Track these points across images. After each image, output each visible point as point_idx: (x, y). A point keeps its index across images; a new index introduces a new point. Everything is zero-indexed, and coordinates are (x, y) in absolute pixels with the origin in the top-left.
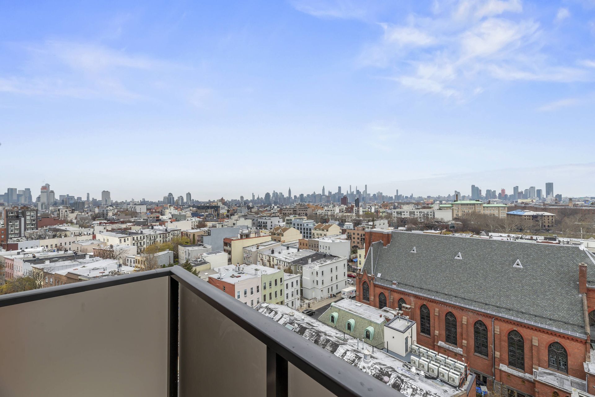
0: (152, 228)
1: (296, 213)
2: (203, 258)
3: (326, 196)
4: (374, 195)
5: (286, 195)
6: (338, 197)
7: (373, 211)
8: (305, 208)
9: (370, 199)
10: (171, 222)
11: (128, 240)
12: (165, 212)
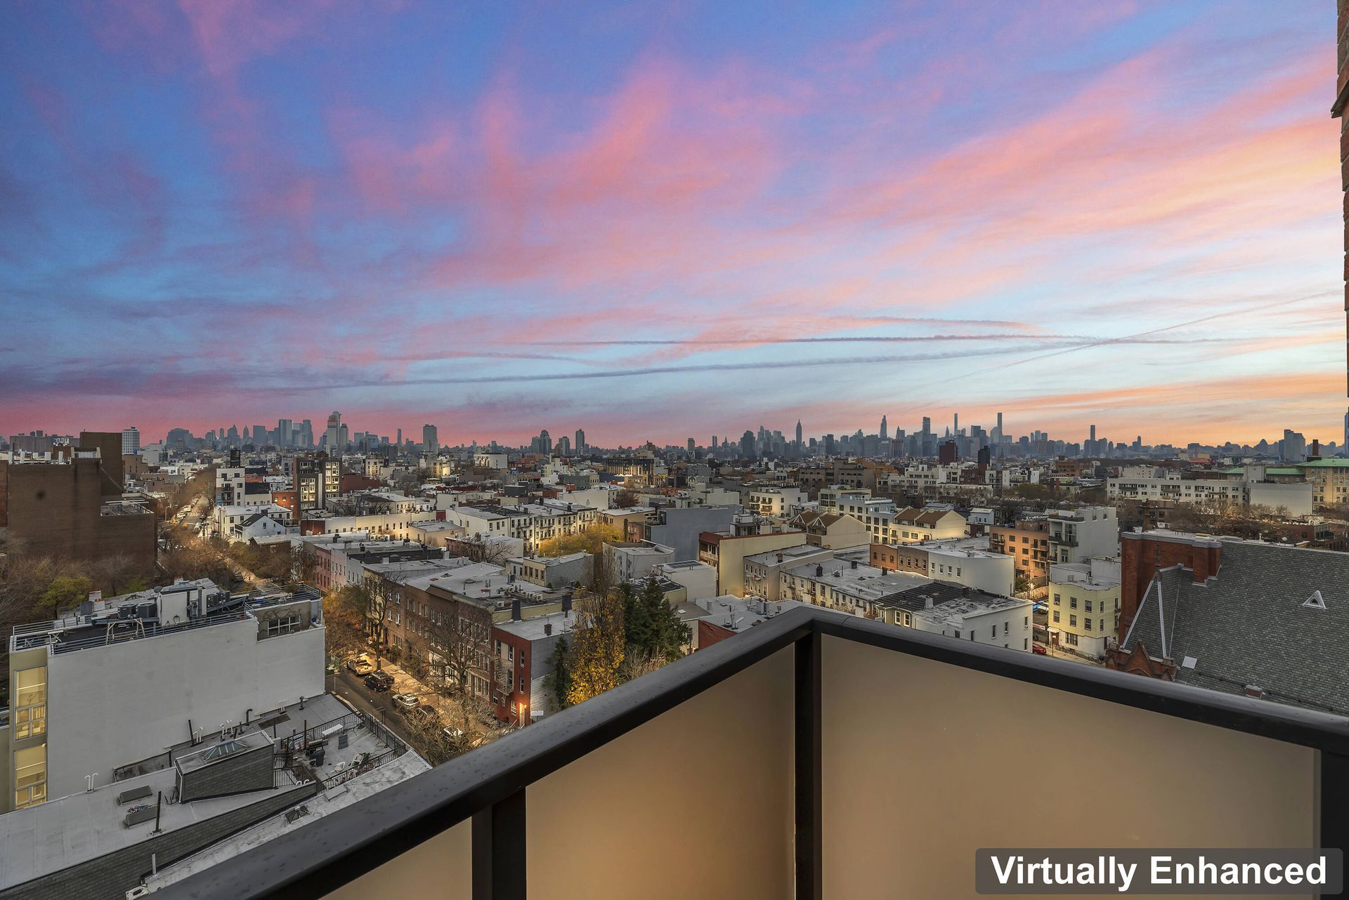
0: (541, 503)
1: (833, 480)
2: (665, 574)
3: (889, 439)
4: (1024, 439)
5: (790, 437)
6: (923, 443)
7: (1035, 479)
8: (855, 469)
9: (1014, 449)
10: (570, 492)
11: (503, 525)
12: (545, 470)
